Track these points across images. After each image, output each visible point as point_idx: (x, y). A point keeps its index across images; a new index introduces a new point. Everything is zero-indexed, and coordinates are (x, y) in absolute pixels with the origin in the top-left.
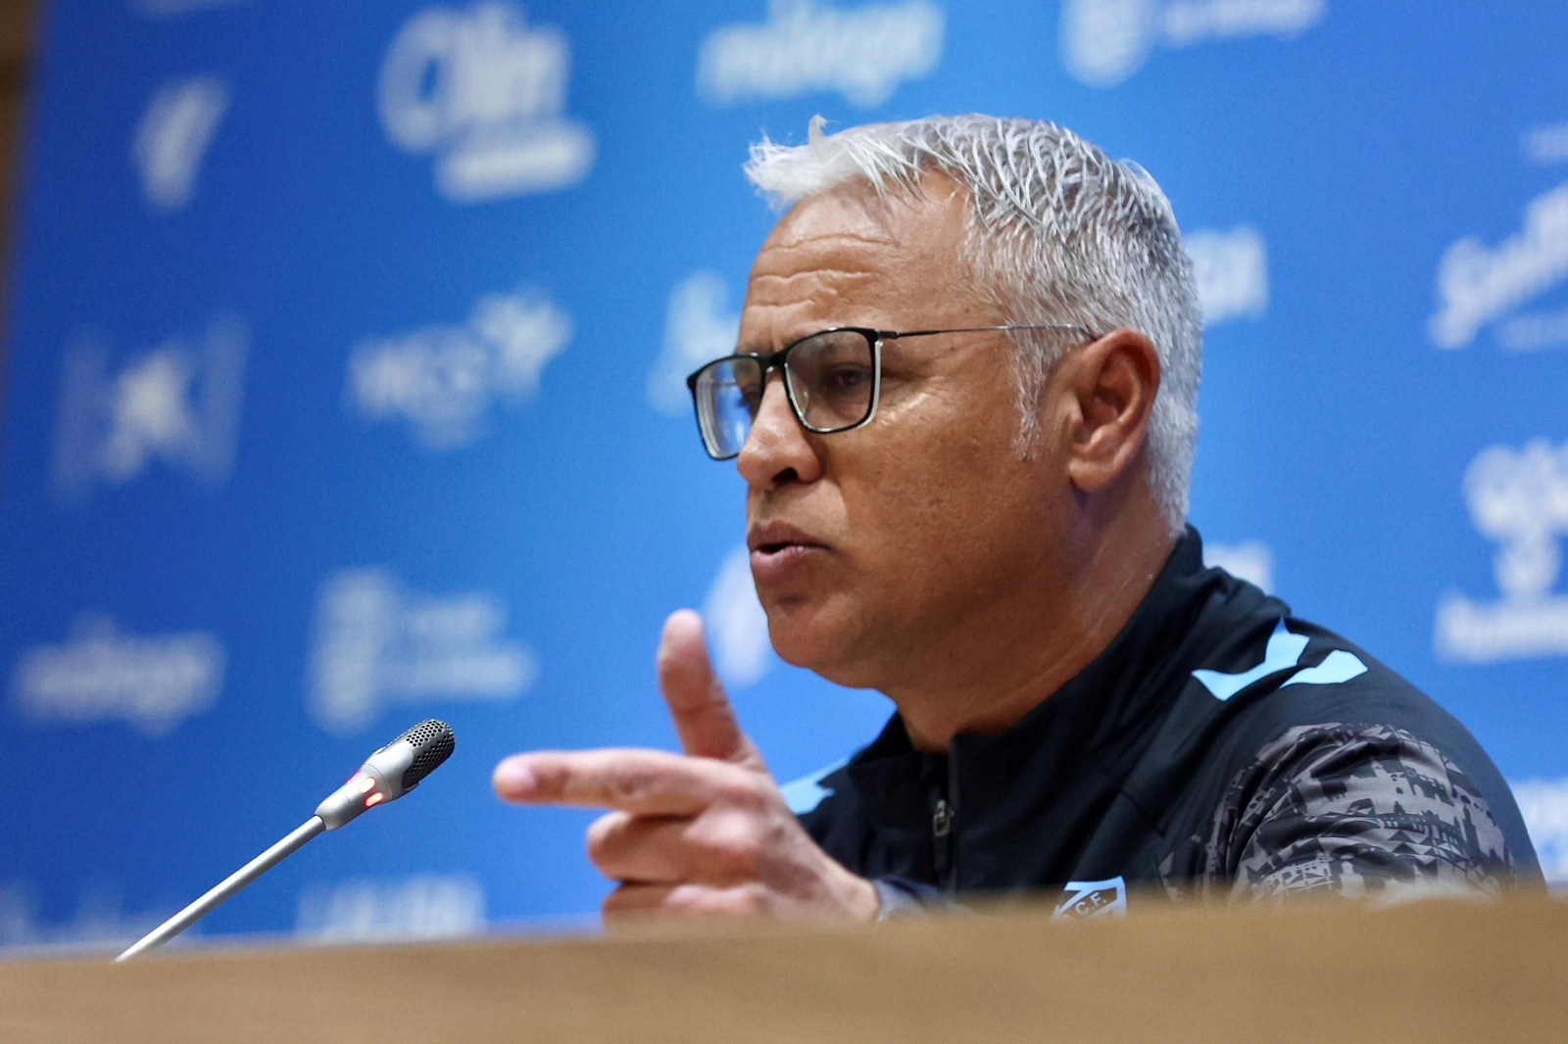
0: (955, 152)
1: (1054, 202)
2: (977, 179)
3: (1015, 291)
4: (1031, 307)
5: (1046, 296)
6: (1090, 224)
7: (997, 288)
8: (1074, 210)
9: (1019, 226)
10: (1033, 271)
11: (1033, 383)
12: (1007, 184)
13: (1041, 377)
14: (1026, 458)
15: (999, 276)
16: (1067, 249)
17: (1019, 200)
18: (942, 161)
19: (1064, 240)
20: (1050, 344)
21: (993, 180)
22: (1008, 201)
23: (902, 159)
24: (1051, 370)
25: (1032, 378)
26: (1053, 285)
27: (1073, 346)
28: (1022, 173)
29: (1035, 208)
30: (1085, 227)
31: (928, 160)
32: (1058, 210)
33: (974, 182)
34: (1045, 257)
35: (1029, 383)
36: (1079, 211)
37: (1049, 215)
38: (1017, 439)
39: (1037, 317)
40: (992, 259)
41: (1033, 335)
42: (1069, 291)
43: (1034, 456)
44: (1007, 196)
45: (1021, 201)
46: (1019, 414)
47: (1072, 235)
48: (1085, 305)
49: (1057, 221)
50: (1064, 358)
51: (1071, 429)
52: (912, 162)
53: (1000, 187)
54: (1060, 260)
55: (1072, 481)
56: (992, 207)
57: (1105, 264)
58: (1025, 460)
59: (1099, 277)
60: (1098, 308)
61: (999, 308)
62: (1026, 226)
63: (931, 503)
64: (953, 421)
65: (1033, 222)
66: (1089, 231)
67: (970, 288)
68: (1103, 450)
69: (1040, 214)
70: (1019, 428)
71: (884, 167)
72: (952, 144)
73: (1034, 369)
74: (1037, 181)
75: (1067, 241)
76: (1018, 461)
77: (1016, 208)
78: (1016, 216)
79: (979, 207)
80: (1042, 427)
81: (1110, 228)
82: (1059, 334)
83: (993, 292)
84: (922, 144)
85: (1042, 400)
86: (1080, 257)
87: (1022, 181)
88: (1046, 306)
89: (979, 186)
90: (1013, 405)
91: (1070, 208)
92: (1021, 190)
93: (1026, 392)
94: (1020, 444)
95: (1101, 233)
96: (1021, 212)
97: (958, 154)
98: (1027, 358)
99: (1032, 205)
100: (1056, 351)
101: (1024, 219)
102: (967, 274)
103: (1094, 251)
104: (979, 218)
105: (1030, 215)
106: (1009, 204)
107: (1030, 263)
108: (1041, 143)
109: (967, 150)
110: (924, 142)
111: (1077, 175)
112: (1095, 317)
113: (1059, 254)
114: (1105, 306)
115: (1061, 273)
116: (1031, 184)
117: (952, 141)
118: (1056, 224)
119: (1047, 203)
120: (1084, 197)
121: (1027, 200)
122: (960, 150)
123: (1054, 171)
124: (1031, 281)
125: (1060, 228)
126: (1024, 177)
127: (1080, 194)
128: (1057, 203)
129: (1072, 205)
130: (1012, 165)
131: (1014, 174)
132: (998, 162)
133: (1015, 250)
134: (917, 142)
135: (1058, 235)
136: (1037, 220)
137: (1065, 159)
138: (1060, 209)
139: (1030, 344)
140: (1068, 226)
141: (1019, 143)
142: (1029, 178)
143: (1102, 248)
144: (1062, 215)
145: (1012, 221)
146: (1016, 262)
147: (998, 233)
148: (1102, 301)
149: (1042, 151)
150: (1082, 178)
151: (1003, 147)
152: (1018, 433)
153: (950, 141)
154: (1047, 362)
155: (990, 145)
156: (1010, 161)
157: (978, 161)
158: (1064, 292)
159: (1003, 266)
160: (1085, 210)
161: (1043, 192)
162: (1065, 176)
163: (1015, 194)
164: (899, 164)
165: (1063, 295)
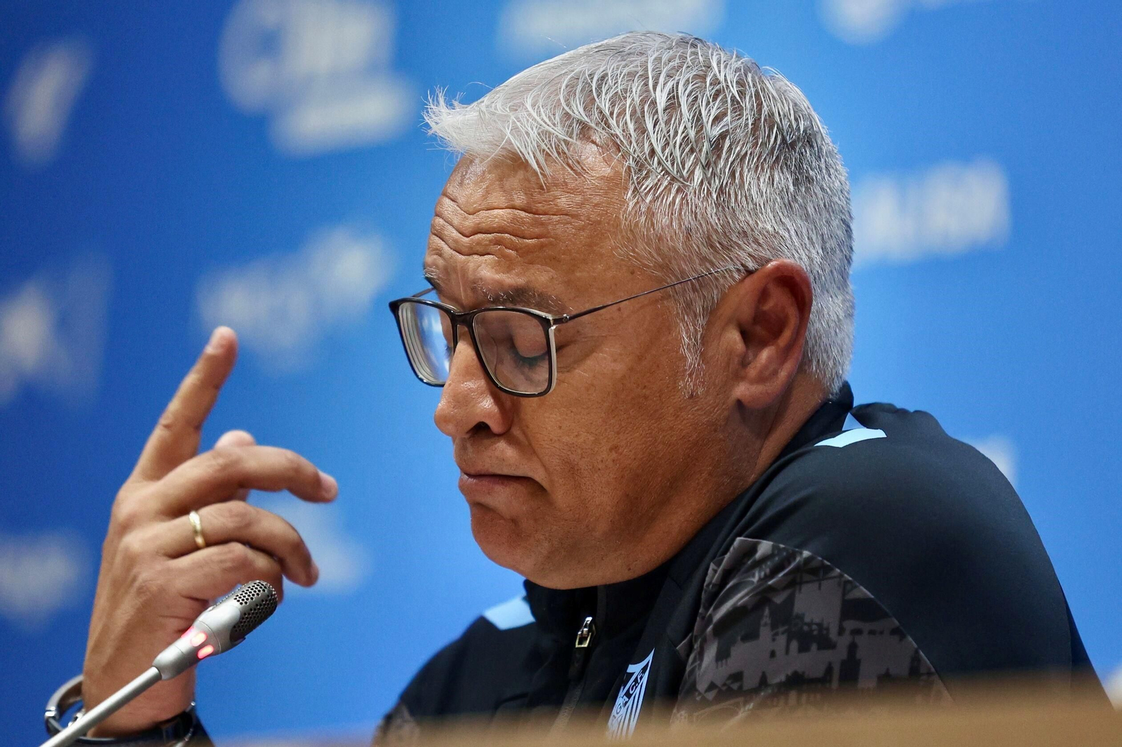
0: (610, 120)
1: (703, 159)
2: (631, 149)
3: (675, 250)
5: (705, 251)
6: (737, 175)
7: (659, 249)
8: (722, 162)
9: (674, 190)
11: (695, 328)
12: (658, 149)
13: (701, 321)
14: (692, 394)
15: (660, 238)
16: (718, 205)
17: (670, 167)
18: (597, 132)
19: (714, 195)
20: (710, 291)
21: (646, 146)
22: (661, 168)
23: (561, 135)
24: (711, 313)
25: (694, 325)
26: (709, 238)
27: (729, 287)
28: (672, 133)
29: (686, 171)
30: (733, 176)
31: (586, 132)
32: (706, 167)
33: (630, 154)
34: (699, 217)
35: (692, 328)
36: (725, 166)
37: (698, 174)
38: (683, 380)
39: (693, 270)
40: (652, 224)
41: (694, 287)
42: (725, 242)
43: (699, 391)
44: (659, 162)
45: (673, 165)
46: (684, 358)
47: (721, 191)
48: (740, 247)
49: (707, 179)
50: (724, 297)
51: (736, 359)
52: (571, 136)
53: (653, 152)
54: (713, 216)
55: (740, 402)
56: (646, 175)
57: (755, 208)
58: (691, 396)
59: (750, 222)
60: (752, 248)
61: (661, 267)
62: (679, 190)
63: (611, 450)
65: (685, 186)
66: (737, 180)
67: (633, 251)
69: (692, 173)
70: (685, 370)
72: (607, 112)
73: (695, 315)
74: (686, 139)
75: (719, 197)
76: (686, 400)
77: (668, 173)
78: (670, 182)
79: (635, 178)
80: (705, 365)
83: (655, 255)
84: (578, 111)
85: (704, 341)
86: (730, 208)
87: (671, 143)
89: (634, 156)
90: (677, 352)
91: (717, 163)
92: (671, 154)
94: (686, 384)
96: (674, 177)
97: (613, 122)
98: (689, 307)
99: (684, 167)
100: (716, 296)
101: (677, 184)
102: (631, 237)
103: (744, 198)
104: (635, 188)
105: (681, 180)
106: (662, 171)
107: (686, 223)
108: (690, 88)
109: (622, 113)
110: (581, 110)
111: (722, 124)
112: (750, 255)
113: (711, 211)
114: (759, 244)
115: (715, 227)
116: (681, 144)
117: (607, 106)
118: (706, 183)
119: (697, 160)
120: (730, 146)
121: (678, 164)
122: (615, 116)
123: (702, 123)
124: (687, 238)
125: (710, 185)
126: (674, 137)
127: (727, 144)
128: (706, 158)
129: (719, 157)
130: (663, 125)
131: (664, 136)
132: (650, 125)
133: (672, 214)
134: (575, 111)
135: (709, 193)
136: (688, 184)
137: (711, 104)
138: (708, 165)
139: (691, 295)
140: (717, 181)
141: (669, 94)
142: (679, 139)
143: (750, 195)
144: (711, 170)
145: (665, 188)
146: (674, 224)
147: (654, 200)
148: (756, 241)
149: (690, 99)
150: (728, 125)
151: (654, 103)
152: (684, 375)
153: (605, 105)
154: (707, 307)
155: (643, 102)
156: (661, 121)
157: (631, 126)
158: (720, 243)
159: (662, 228)
160: (731, 159)
161: (692, 151)
162: (712, 125)
163: (666, 158)
164: (559, 140)
165: (718, 245)
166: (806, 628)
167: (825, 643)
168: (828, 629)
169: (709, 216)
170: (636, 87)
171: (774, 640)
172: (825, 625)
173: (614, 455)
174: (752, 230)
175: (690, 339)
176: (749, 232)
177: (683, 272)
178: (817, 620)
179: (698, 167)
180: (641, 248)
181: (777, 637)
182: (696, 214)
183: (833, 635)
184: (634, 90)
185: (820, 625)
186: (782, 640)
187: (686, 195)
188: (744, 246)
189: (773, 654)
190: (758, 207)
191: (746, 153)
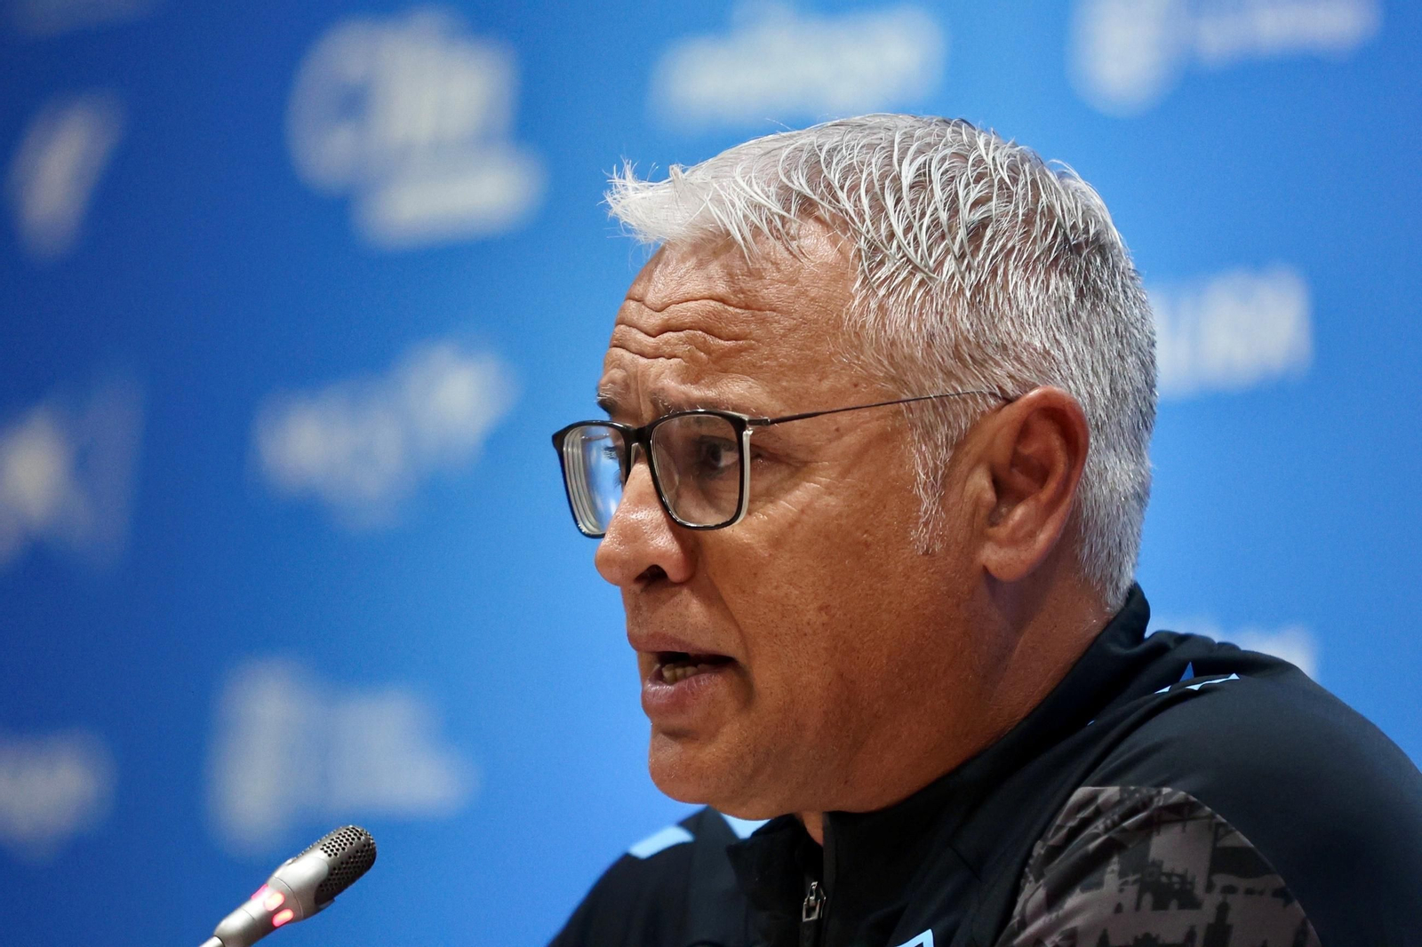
0: (839, 193)
1: (956, 248)
2: (864, 230)
3: (912, 359)
4: (932, 375)
5: (950, 362)
6: (1000, 272)
7: (891, 357)
8: (981, 255)
9: (916, 281)
10: (932, 336)
11: (935, 463)
12: (899, 231)
13: (944, 454)
14: (928, 550)
15: (893, 343)
16: (971, 304)
17: (913, 253)
18: (823, 207)
19: (968, 294)
20: (956, 416)
21: (883, 226)
22: (901, 254)
23: (777, 208)
24: (957, 446)
25: (934, 459)
26: (957, 346)
27: (983, 413)
28: (918, 214)
29: (933, 259)
30: (994, 272)
31: (807, 207)
32: (960, 258)
33: (861, 234)
34: (945, 318)
35: (931, 464)
36: (984, 259)
37: (950, 266)
38: (917, 529)
39: (940, 386)
40: (884, 325)
41: (935, 407)
42: (977, 355)
43: (938, 547)
44: (899, 248)
45: (916, 252)
46: (919, 501)
47: (978, 288)
48: (997, 364)
49: (960, 272)
50: (975, 426)
51: (983, 512)
52: (788, 211)
53: (892, 235)
54: (964, 319)
55: (985, 569)
56: (882, 263)
57: (1021, 316)
58: (926, 553)
59: (1013, 334)
60: (1013, 366)
61: (893, 379)
62: (922, 283)
63: (821, 609)
64: (840, 515)
65: (930, 278)
66: (999, 279)
67: (858, 358)
68: (1021, 534)
69: (940, 264)
70: (920, 517)
71: (754, 218)
72: (836, 184)
73: (936, 445)
74: (936, 223)
75: (973, 295)
76: (918, 557)
77: (909, 260)
78: (911, 273)
79: (866, 264)
80: (946, 513)
81: (1025, 271)
82: (965, 401)
83: (886, 363)
84: (800, 183)
85: (946, 480)
86: (988, 313)
87: (916, 225)
88: (949, 375)
89: (866, 238)
90: (910, 493)
91: (974, 254)
92: (915, 238)
93: (926, 474)
94: (920, 536)
95: (1015, 277)
96: (916, 268)
97: (842, 195)
98: (928, 434)
99: (930, 255)
100: (964, 423)
101: (919, 277)
102: (856, 341)
103: (1006, 302)
104: (866, 278)
105: (926, 270)
106: (902, 258)
107: (928, 326)
108: (946, 165)
109: (854, 188)
110: (803, 181)
111: (984, 208)
112: (1011, 377)
113: (962, 312)
114: (1023, 364)
115: (966, 333)
116: (928, 228)
117: (837, 176)
118: (958, 276)
119: (947, 251)
120: (993, 236)
121: (923, 250)
122: (845, 190)
123: (958, 206)
124: (929, 346)
125: (963, 280)
126: (920, 219)
127: (989, 233)
128: (960, 249)
129: (978, 248)
130: (907, 203)
131: (908, 217)
132: (890, 202)
133: (910, 313)
134: (796, 182)
135: (961, 289)
136: (935, 276)
137: (972, 185)
138: (963, 256)
139: (929, 417)
140: (973, 276)
141: (918, 170)
142: (926, 221)
143: (1016, 297)
144: (966, 262)
145: (905, 279)
146: (912, 326)
147: (889, 294)
148: (1018, 359)
149: (945, 178)
150: (991, 211)
151: (897, 179)
152: (917, 523)
153: (834, 177)
154: (952, 437)
155: (883, 177)
156: (905, 198)
157: (865, 202)
158: (970, 355)
159: (897, 331)
160: (993, 252)
161: (943, 237)
162: (970, 211)
163: (909, 244)
164: (772, 214)
165: (968, 358)
166: (1164, 879)
167: (1188, 901)
168: (1192, 883)
169: (959, 318)
170: (876, 159)
171: (1121, 891)
172: (1189, 879)
173: (825, 618)
174: (1014, 344)
175: (928, 477)
176: (1010, 346)
177: (921, 388)
178: (1179, 870)
179: (949, 257)
180: (869, 355)
181: (1126, 887)
182: (942, 314)
183: (1199, 891)
184: (874, 161)
185: (1182, 877)
186: (1132, 891)
187: (930, 289)
188: (1002, 363)
189: (1119, 909)
190: (1025, 316)
191: (1014, 247)
